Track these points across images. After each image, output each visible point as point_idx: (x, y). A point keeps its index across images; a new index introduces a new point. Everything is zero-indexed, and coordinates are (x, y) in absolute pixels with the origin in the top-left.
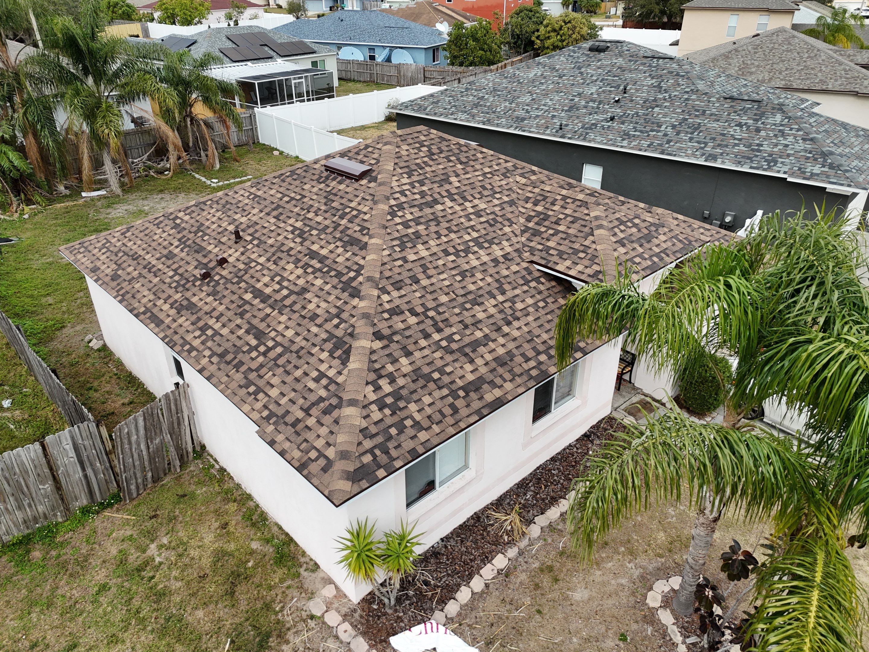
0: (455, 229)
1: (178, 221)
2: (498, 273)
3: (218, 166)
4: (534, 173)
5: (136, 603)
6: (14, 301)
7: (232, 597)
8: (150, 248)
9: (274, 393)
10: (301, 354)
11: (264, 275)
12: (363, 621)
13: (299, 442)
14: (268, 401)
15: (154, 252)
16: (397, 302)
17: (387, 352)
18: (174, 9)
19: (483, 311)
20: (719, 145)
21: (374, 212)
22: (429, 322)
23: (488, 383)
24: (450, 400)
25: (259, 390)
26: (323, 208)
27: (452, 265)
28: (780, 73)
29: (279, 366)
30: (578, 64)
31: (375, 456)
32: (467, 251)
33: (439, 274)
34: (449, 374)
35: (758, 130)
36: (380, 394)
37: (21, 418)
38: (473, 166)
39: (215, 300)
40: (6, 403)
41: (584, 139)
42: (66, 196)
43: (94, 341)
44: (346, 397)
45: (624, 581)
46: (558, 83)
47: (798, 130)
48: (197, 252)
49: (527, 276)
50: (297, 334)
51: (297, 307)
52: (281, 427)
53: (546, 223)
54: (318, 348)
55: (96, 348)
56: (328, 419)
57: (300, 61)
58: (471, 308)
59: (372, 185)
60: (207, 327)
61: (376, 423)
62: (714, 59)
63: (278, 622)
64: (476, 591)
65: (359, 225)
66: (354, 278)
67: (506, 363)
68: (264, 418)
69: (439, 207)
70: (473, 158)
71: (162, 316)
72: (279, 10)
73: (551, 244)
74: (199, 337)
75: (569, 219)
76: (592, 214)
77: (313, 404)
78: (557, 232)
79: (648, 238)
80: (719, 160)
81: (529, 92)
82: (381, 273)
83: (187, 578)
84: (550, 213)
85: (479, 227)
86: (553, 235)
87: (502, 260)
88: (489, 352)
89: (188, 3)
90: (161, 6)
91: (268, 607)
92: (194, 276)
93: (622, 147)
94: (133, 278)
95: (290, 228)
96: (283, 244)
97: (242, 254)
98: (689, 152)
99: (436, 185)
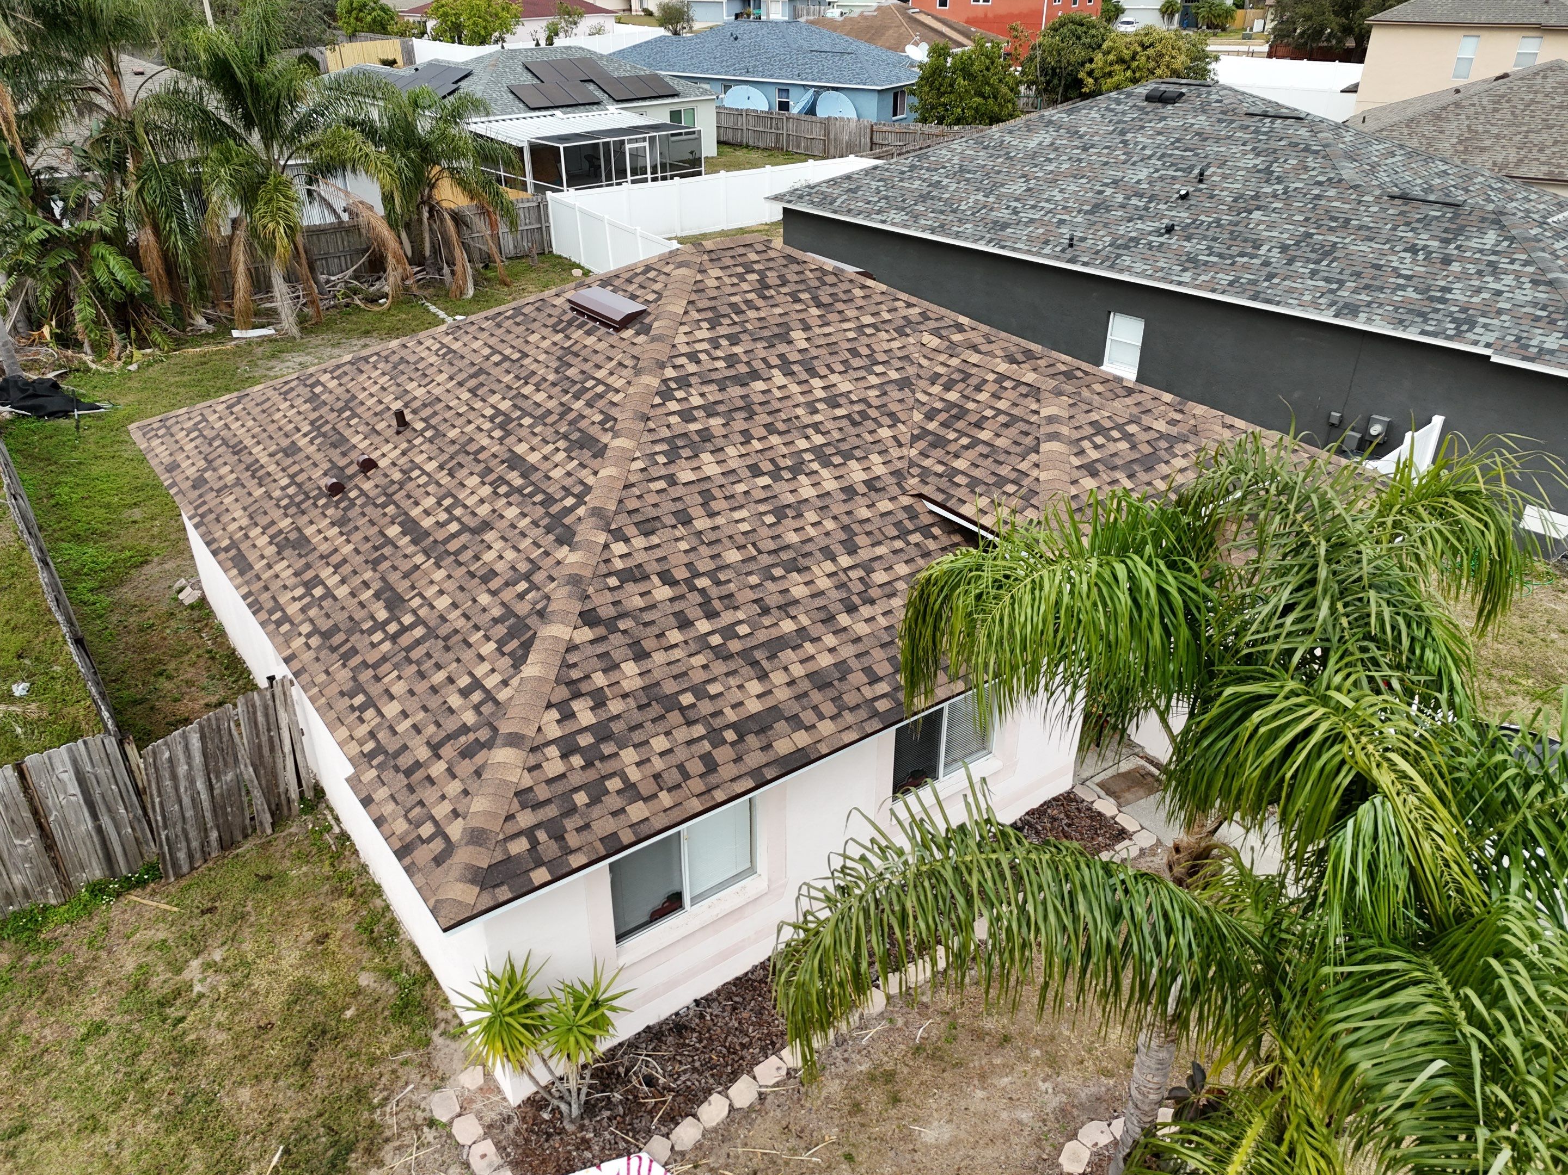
0: (781, 427)
1: (318, 390)
2: (849, 513)
3: (471, 292)
4: (960, 328)
5: (144, 1062)
6: (78, 512)
7: (305, 1070)
8: (265, 435)
9: (391, 710)
10: (451, 642)
11: (428, 494)
12: (520, 1140)
13: (408, 805)
14: (379, 724)
15: (268, 442)
16: (640, 558)
17: (600, 649)
18: (458, 15)
19: (806, 584)
20: (1367, 287)
21: (631, 390)
22: (696, 598)
23: (787, 719)
24: (706, 746)
25: (370, 703)
26: (551, 377)
27: (763, 495)
28: (1541, 150)
29: (410, 662)
30: (1121, 126)
31: (534, 843)
32: (796, 470)
33: (733, 509)
34: (712, 698)
35: (1447, 261)
36: (570, 727)
37: (35, 716)
38: (840, 312)
39: (341, 534)
40: (19, 689)
41: (1112, 267)
42: (207, 335)
43: (188, 589)
44: (505, 728)
45: (1025, 1115)
46: (1080, 160)
47: (1526, 263)
48: (334, 446)
49: (907, 523)
50: (455, 605)
51: (466, 556)
52: (388, 775)
53: (960, 425)
54: (482, 633)
55: (187, 603)
56: (464, 768)
57: (649, 111)
58: (783, 577)
59: (641, 339)
60: (317, 581)
61: (550, 782)
62: (1412, 120)
63: (372, 1125)
64: (737, 1105)
65: (601, 412)
66: (572, 509)
67: (830, 684)
68: (364, 755)
69: (759, 385)
70: (844, 297)
71: (252, 556)
72: (648, 19)
73: (960, 464)
74: (300, 598)
75: (1002, 419)
76: (1045, 412)
77: (449, 737)
78: (976, 442)
79: (1149, 463)
80: (1363, 316)
81: (1024, 176)
82: (621, 501)
83: (237, 1028)
84: (971, 406)
85: (829, 425)
86: (966, 448)
87: (862, 489)
88: (801, 662)
89: (484, 5)
90: (438, 10)
91: (360, 1095)
92: (319, 488)
93: (1180, 283)
94: (226, 486)
95: (489, 412)
96: (471, 440)
97: (404, 453)
98: (1307, 297)
99: (760, 345)
